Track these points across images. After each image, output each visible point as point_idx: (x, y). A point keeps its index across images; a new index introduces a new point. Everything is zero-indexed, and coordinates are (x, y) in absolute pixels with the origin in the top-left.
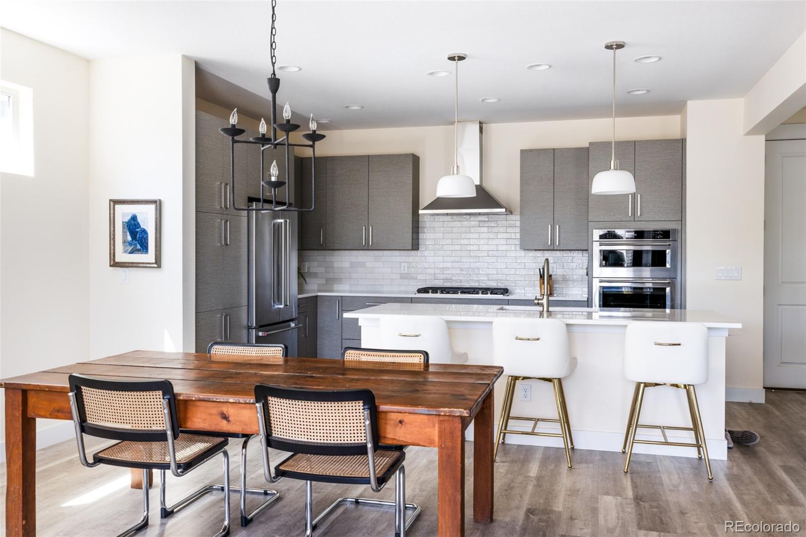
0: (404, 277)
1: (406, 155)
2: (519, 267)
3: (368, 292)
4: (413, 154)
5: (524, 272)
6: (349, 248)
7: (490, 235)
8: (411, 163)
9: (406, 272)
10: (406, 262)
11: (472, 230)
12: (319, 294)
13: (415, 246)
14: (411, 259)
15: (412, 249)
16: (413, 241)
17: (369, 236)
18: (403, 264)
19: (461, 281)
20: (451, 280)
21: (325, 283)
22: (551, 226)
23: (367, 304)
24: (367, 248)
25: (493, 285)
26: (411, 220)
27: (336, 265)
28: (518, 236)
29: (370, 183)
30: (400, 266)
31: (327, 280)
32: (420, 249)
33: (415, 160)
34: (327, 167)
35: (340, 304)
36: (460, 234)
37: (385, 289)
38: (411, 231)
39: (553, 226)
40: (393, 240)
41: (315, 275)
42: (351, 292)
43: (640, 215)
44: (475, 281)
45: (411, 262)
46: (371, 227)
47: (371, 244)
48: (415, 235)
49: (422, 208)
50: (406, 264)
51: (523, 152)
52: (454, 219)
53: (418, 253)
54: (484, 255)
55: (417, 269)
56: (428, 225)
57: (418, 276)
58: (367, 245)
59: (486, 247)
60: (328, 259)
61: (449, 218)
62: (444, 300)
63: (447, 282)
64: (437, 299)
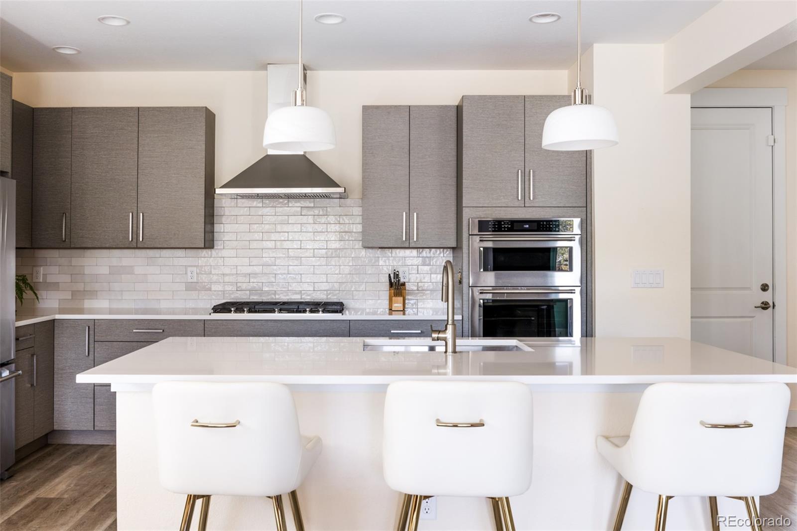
0: (191, 287)
1: (196, 109)
3: (137, 312)
4: (206, 107)
6: (107, 246)
7: (316, 226)
8: (204, 120)
9: (195, 280)
10: (195, 266)
11: (292, 219)
12: (58, 317)
13: (209, 243)
14: (201, 262)
15: (205, 248)
16: (206, 234)
17: (138, 227)
18: (189, 269)
19: (275, 293)
20: (260, 291)
21: (71, 298)
22: (406, 213)
23: (134, 331)
24: (135, 246)
25: (321, 297)
26: (204, 204)
27: (87, 271)
28: (359, 228)
29: (140, 149)
30: (186, 271)
31: (74, 293)
32: (215, 247)
33: (209, 118)
34: (73, 124)
35: (92, 332)
36: (274, 226)
37: (164, 305)
38: (203, 220)
39: (408, 214)
40: (175, 234)
41: (55, 286)
42: (111, 312)
43: (533, 199)
44: (296, 293)
45: (202, 266)
46: (141, 214)
47: (141, 240)
48: (209, 227)
49: (220, 186)
50: (195, 269)
51: (366, 109)
52: (265, 203)
53: (214, 252)
54: (307, 254)
55: (211, 276)
56: (227, 211)
57: (212, 286)
58: (135, 240)
59: (310, 245)
60: (74, 261)
61: (256, 203)
62: (254, 323)
63: (256, 294)
64: (243, 322)
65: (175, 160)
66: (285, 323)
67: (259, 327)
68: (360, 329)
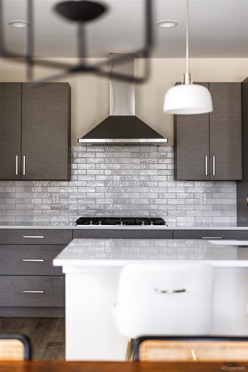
0: (55, 207)
1: (62, 84)
2: (171, 197)
4: (68, 83)
5: (175, 202)
8: (67, 92)
9: (57, 202)
10: (58, 193)
11: (125, 161)
13: (69, 176)
14: (62, 190)
15: (68, 180)
16: (68, 170)
17: (22, 166)
18: (54, 195)
20: (103, 210)
22: (207, 157)
23: (24, 237)
24: (20, 178)
26: (67, 150)
30: (52, 196)
32: (72, 180)
36: (112, 165)
38: (67, 161)
39: (209, 157)
40: (47, 170)
45: (62, 193)
46: (24, 156)
47: (24, 174)
48: (69, 165)
50: (57, 195)
53: (70, 183)
55: (69, 199)
56: (80, 155)
57: (70, 206)
58: (20, 175)
62: (107, 232)
63: (100, 212)
64: (99, 231)
65: (48, 119)
66: (129, 231)
67: (110, 234)
68: (180, 236)
